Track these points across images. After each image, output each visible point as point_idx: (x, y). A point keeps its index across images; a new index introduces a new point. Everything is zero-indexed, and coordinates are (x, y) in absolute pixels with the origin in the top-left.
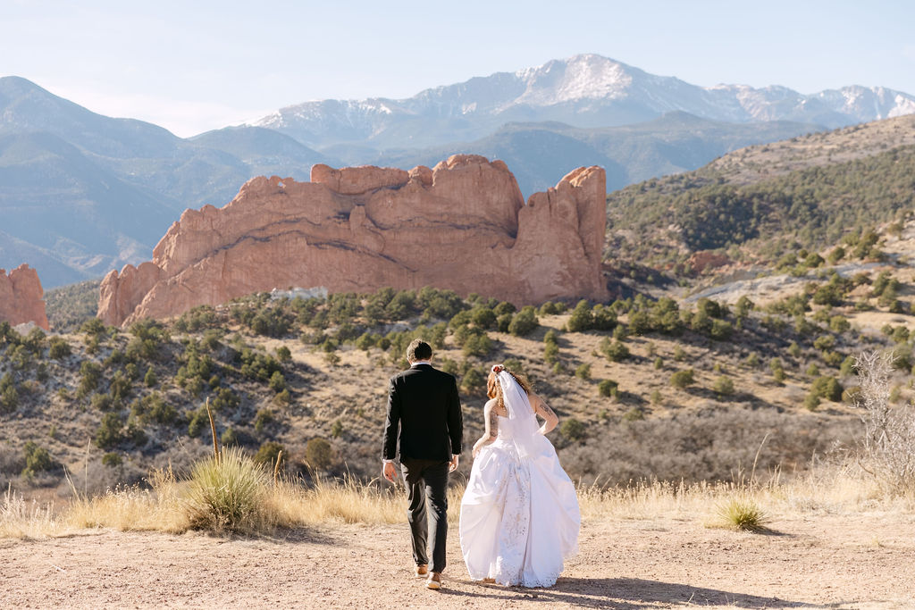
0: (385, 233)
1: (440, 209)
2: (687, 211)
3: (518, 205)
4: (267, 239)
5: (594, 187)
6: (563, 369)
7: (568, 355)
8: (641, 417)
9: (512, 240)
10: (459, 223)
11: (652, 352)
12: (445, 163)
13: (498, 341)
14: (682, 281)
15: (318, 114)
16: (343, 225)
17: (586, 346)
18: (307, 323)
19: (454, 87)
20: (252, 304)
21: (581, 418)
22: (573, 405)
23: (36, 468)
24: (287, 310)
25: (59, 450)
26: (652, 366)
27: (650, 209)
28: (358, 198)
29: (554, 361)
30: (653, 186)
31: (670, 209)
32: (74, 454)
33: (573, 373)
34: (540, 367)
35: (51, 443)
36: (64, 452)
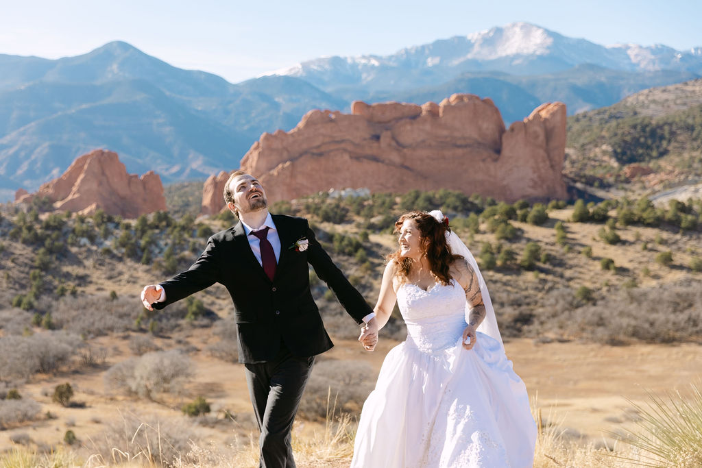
0: (405, 150)
1: (445, 133)
2: (616, 135)
3: (502, 131)
4: (321, 155)
5: (558, 118)
6: (571, 250)
7: (573, 239)
8: (635, 286)
9: (496, 156)
10: (459, 143)
11: (638, 238)
12: (448, 101)
13: (519, 229)
14: (620, 186)
15: (327, 67)
16: (375, 145)
17: (586, 233)
18: (358, 213)
19: (423, 47)
20: (317, 201)
21: (589, 285)
22: (581, 276)
23: (195, 314)
24: (342, 205)
25: (209, 302)
26: (639, 247)
27: (587, 134)
28: (386, 125)
29: (564, 244)
30: (585, 116)
31: (604, 133)
32: (220, 305)
33: (580, 253)
34: (553, 248)
35: (203, 296)
36: (213, 303)
